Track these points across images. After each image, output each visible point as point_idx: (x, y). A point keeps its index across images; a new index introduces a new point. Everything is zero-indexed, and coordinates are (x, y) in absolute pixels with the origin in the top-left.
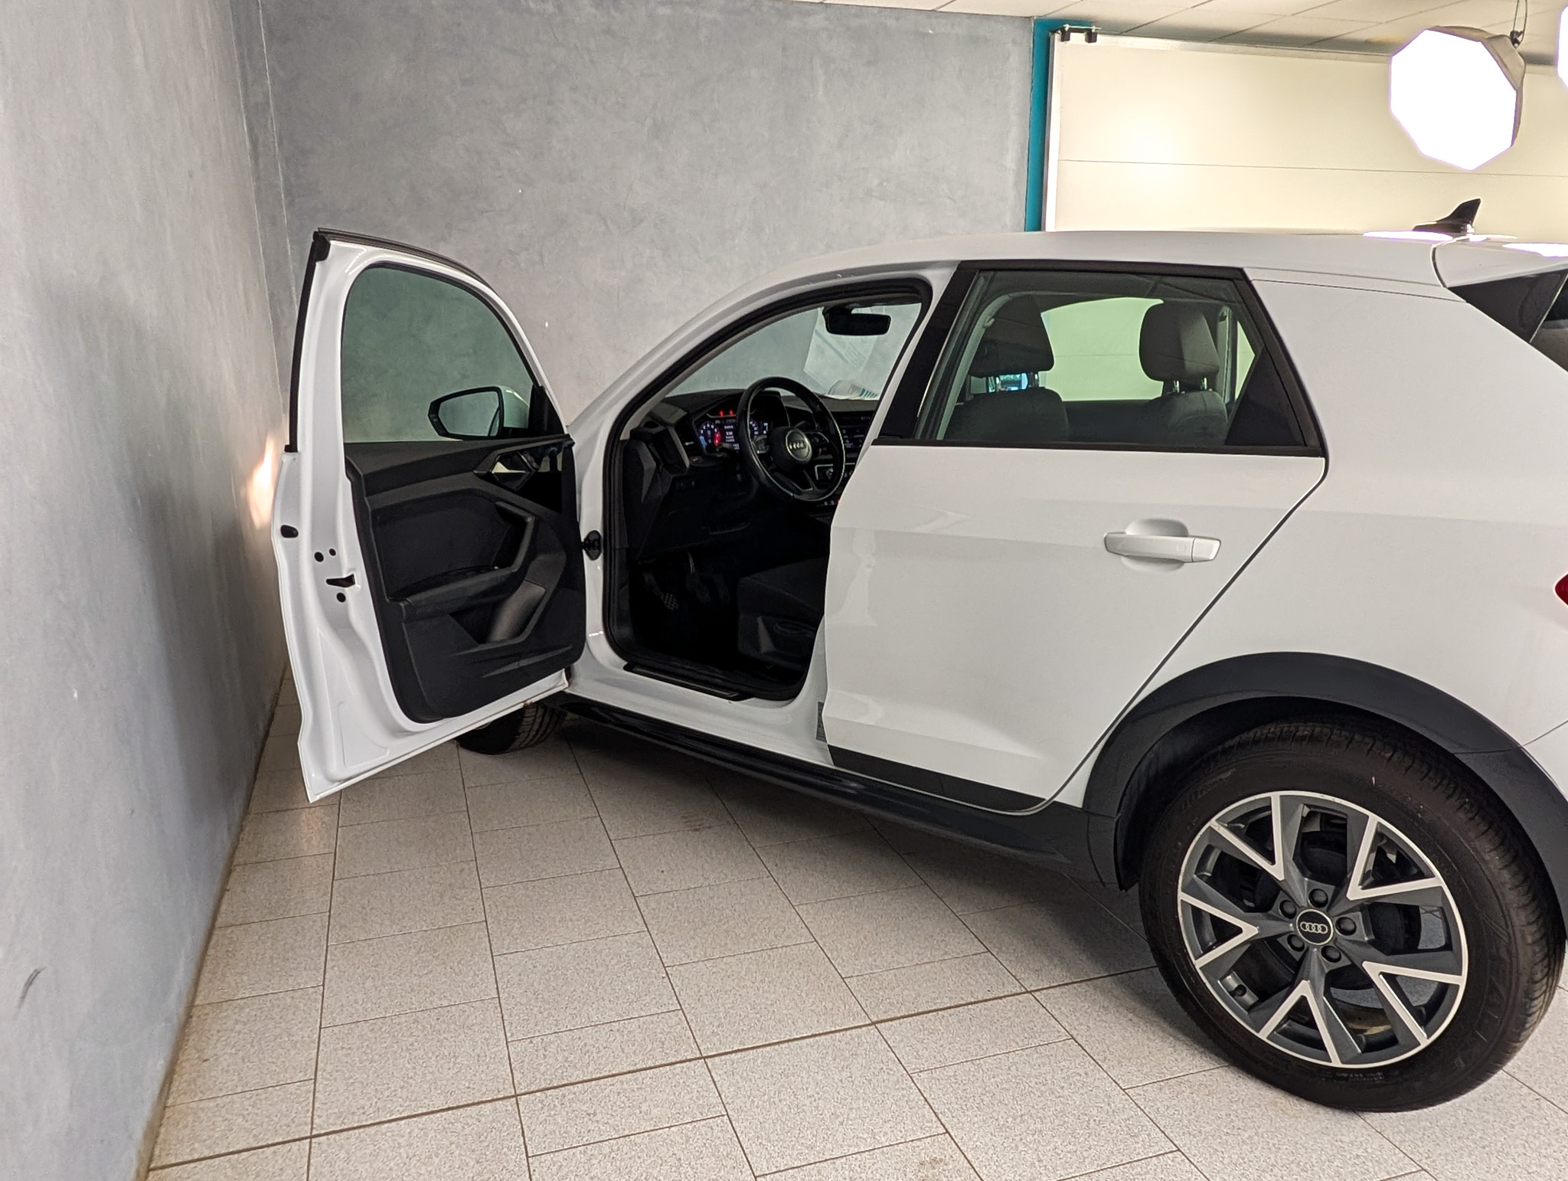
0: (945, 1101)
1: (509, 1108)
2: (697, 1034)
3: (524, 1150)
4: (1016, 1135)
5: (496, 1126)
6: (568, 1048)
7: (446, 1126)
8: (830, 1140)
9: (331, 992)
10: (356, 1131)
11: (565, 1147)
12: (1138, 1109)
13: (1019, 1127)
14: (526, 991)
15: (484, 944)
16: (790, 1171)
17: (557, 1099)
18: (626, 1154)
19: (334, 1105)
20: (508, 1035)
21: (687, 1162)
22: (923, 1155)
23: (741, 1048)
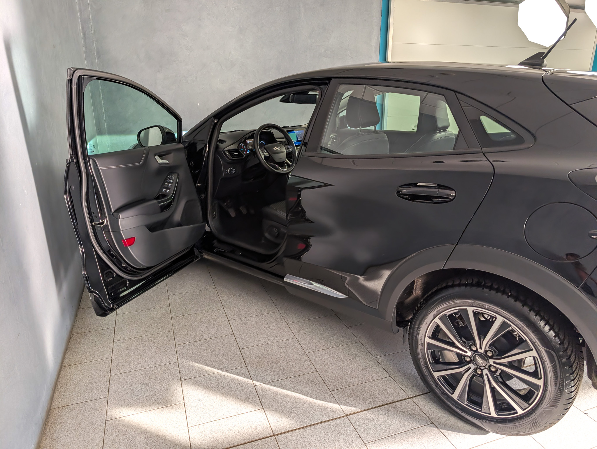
2: (270, 422)
9: (111, 401)
15: (177, 374)
20: (189, 423)
23: (290, 430)
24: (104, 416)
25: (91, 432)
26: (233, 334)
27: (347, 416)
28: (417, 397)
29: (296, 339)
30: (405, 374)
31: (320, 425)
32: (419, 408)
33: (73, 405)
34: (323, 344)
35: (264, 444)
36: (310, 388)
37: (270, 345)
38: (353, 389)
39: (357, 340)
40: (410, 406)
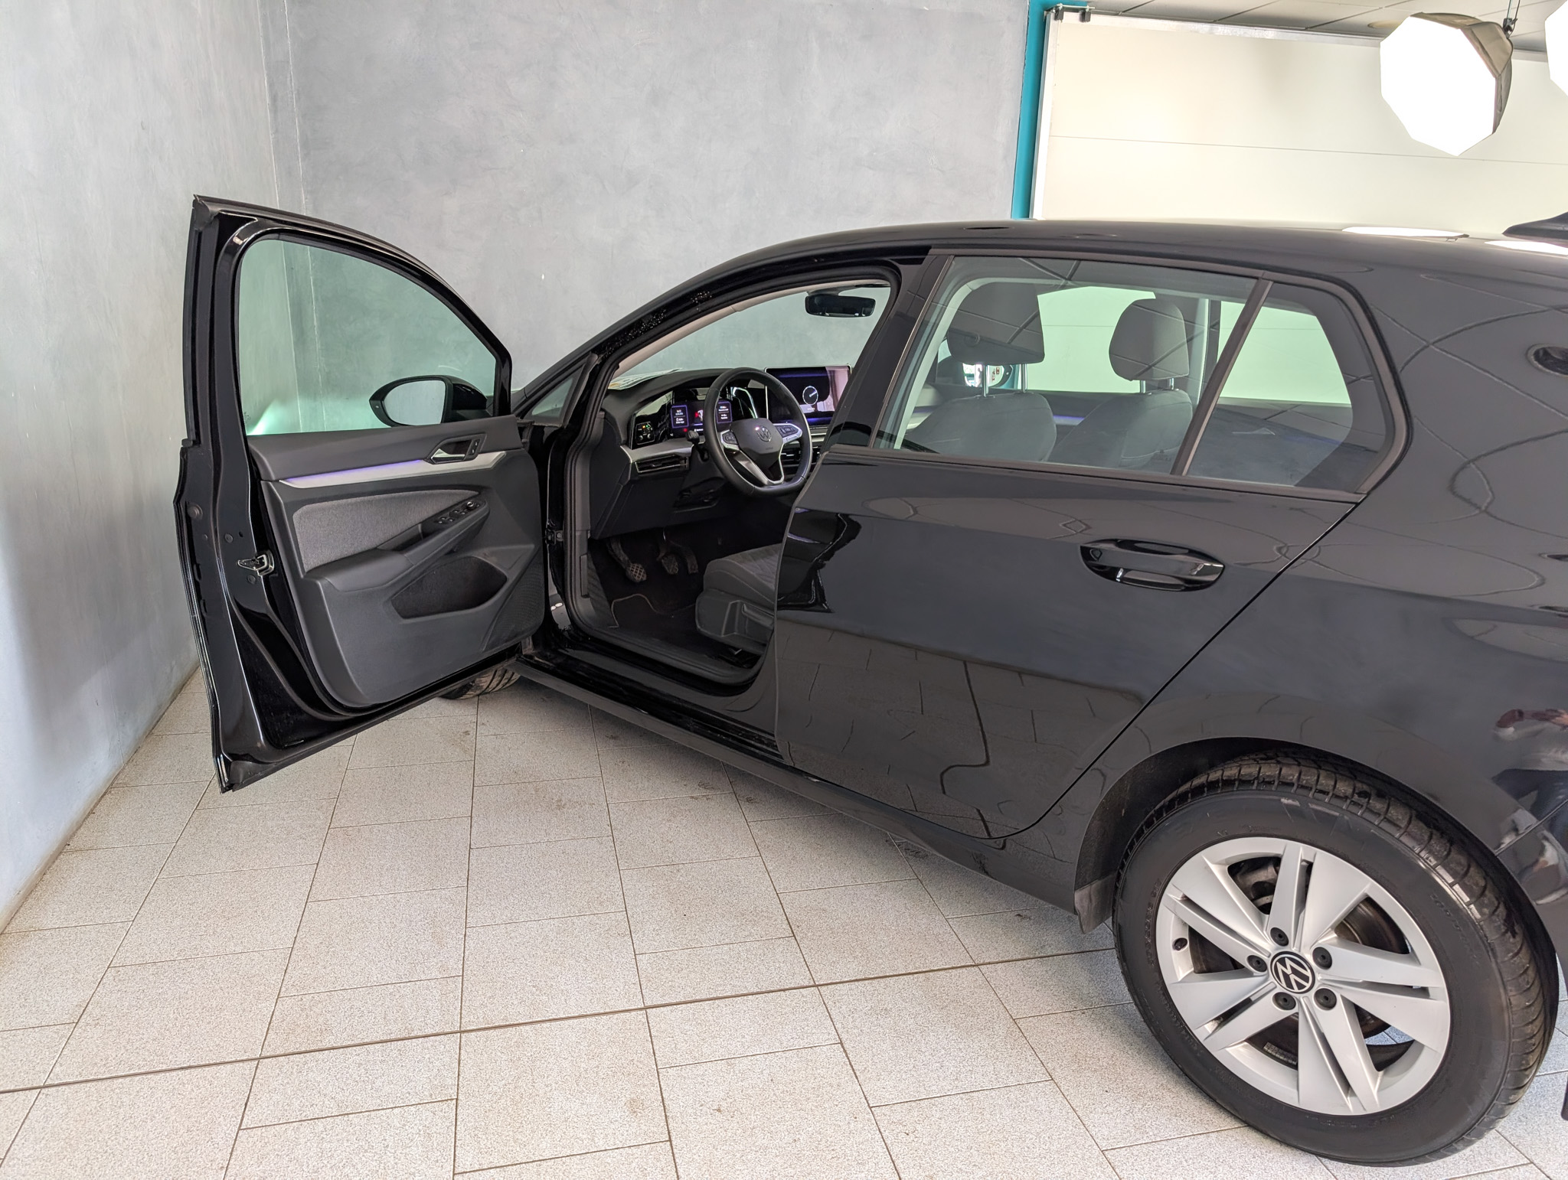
0: (682, 1104)
1: (247, 1072)
2: (466, 1004)
3: (239, 1121)
4: (738, 1151)
5: (224, 1092)
6: (333, 1009)
7: (177, 1087)
8: (547, 1137)
9: (137, 929)
10: (89, 1084)
11: (281, 1122)
12: (878, 1132)
13: (746, 1141)
14: (321, 943)
15: (305, 888)
16: (492, 1170)
17: (298, 1066)
18: (337, 1135)
19: (82, 1052)
20: (283, 989)
21: (393, 1151)
22: (634, 1164)
23: (501, 1024)
24: (109, 959)
25: (68, 987)
26: (471, 817)
27: (646, 1008)
28: (833, 986)
30: (831, 935)
31: (575, 1021)
32: (827, 1008)
33: (53, 932)
34: (670, 855)
35: (429, 1047)
36: (590, 944)
38: (690, 954)
39: (757, 852)
40: (806, 1002)
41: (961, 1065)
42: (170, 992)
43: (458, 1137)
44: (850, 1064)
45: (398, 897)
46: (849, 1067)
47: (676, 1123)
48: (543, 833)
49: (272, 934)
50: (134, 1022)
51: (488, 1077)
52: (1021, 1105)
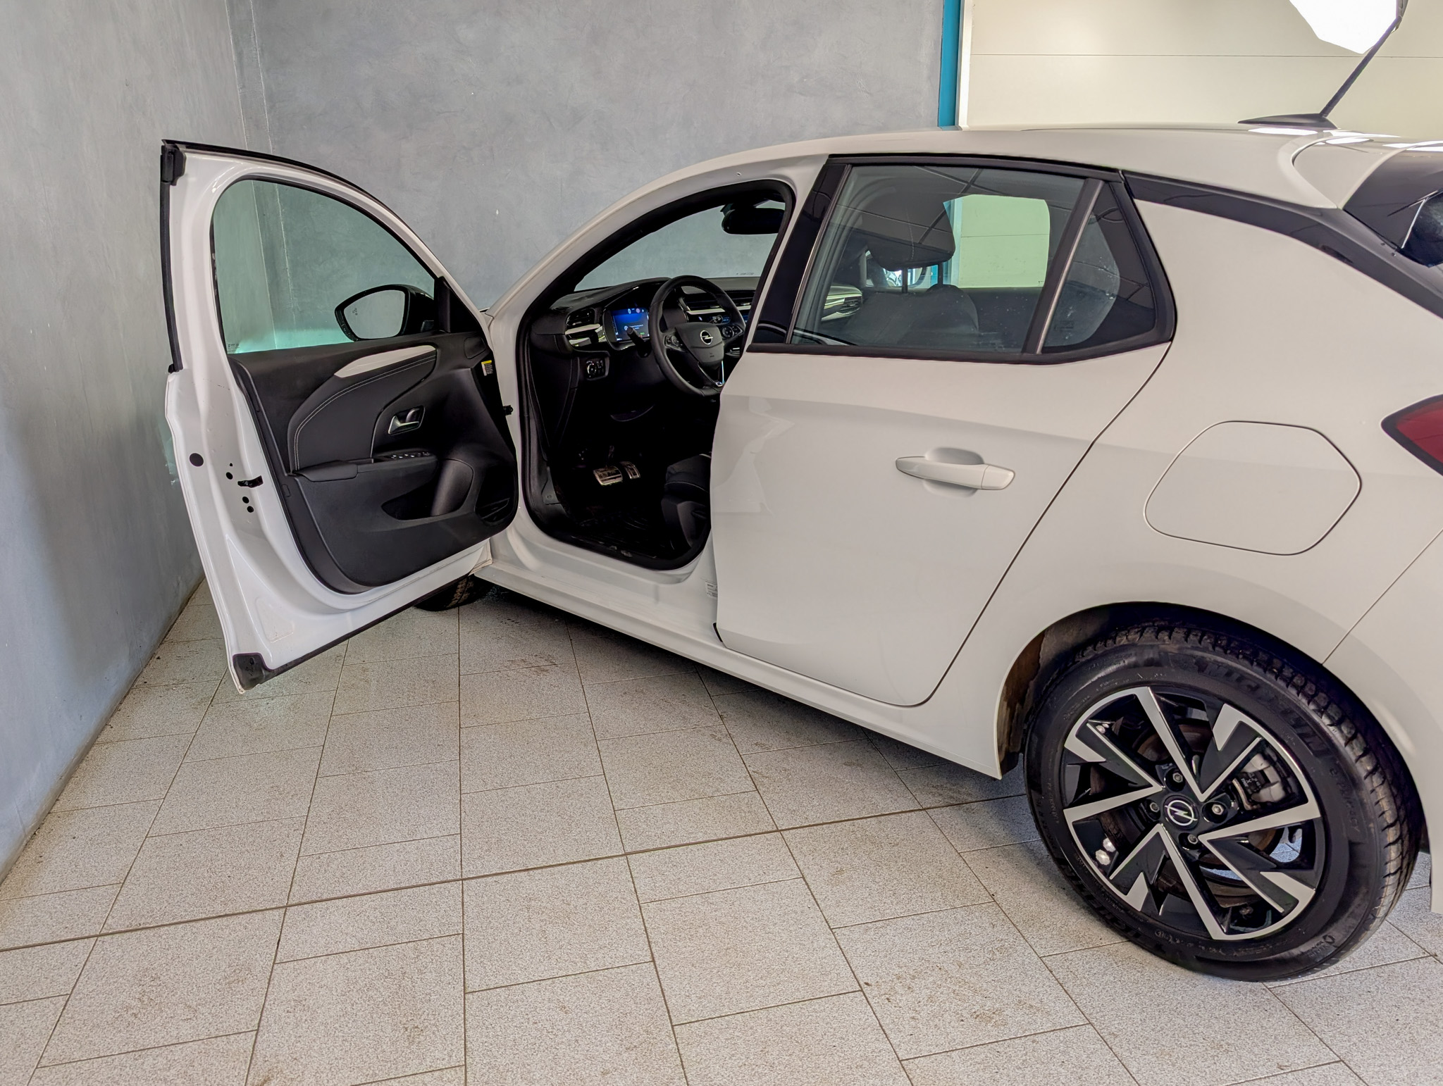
0: (663, 932)
1: (277, 918)
2: (465, 857)
3: (273, 957)
4: (714, 968)
5: (258, 934)
7: (217, 931)
8: (545, 962)
9: (168, 805)
10: (139, 932)
11: (309, 957)
12: (839, 948)
13: (721, 960)
15: (314, 767)
16: (498, 990)
17: (321, 911)
18: (360, 965)
19: (130, 906)
20: (302, 850)
21: (410, 977)
22: (623, 981)
23: (498, 872)
24: (146, 830)
25: (112, 854)
26: (459, 701)
27: (626, 854)
28: (794, 830)
29: (588, 714)
30: (790, 789)
31: (564, 867)
32: (789, 849)
33: (94, 810)
34: (641, 727)
35: (436, 892)
36: (574, 804)
37: (527, 722)
38: (664, 809)
39: (721, 721)
40: (770, 845)
41: (912, 892)
42: (202, 856)
43: (466, 964)
44: (812, 894)
45: (398, 770)
46: (811, 896)
47: (659, 947)
48: (526, 712)
49: (288, 805)
50: (173, 881)
51: (489, 915)
52: (967, 922)
